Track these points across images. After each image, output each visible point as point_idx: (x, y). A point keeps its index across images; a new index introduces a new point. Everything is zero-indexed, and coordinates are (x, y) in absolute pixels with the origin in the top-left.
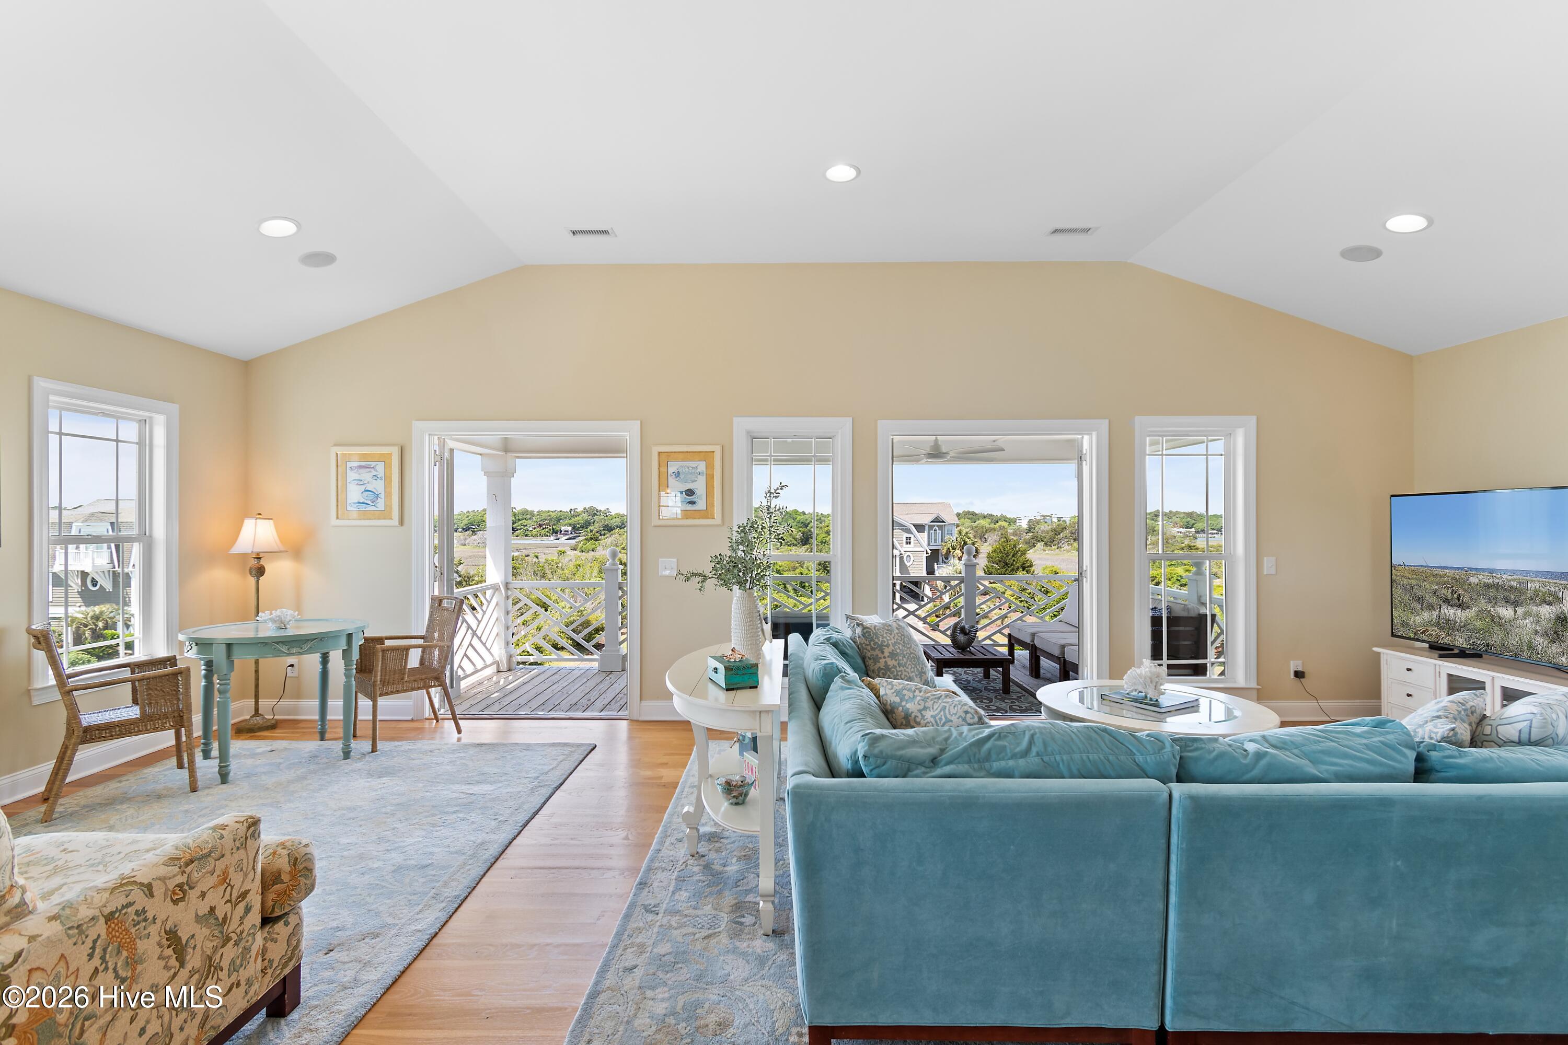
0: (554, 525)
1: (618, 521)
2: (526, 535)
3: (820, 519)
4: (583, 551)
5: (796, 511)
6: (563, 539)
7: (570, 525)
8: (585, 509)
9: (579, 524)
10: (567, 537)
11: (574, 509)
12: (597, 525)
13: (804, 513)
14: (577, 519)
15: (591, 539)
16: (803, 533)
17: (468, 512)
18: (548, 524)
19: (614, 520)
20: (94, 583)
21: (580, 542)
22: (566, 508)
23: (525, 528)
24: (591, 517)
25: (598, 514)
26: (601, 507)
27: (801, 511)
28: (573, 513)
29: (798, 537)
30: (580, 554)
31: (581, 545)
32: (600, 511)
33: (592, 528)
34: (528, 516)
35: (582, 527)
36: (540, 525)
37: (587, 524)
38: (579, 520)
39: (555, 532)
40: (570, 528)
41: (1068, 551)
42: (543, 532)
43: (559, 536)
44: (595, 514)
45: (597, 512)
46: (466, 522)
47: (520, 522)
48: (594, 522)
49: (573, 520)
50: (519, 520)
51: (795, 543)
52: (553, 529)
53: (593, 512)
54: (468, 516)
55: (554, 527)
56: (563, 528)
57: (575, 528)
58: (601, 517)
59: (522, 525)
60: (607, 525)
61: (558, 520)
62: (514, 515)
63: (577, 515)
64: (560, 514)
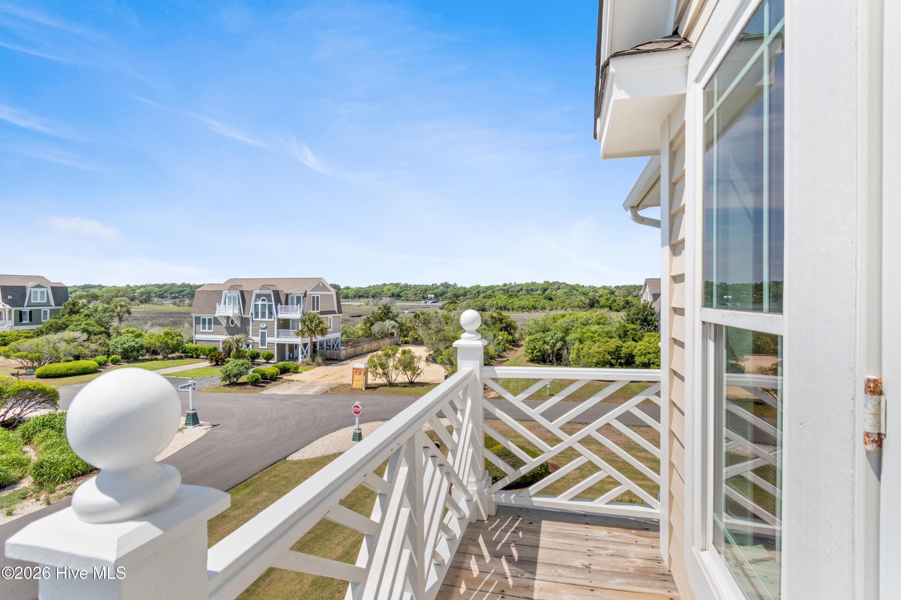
0: (424, 294)
1: (461, 292)
2: (408, 300)
3: (596, 290)
5: (578, 285)
6: (429, 303)
7: (433, 294)
8: (442, 284)
9: (438, 293)
10: (431, 301)
11: (435, 284)
12: (449, 294)
13: (583, 286)
14: (437, 290)
15: (452, 303)
16: (590, 300)
17: (374, 286)
18: (420, 293)
19: (460, 291)
20: (233, 323)
21: (446, 304)
22: (430, 284)
23: (407, 295)
24: (445, 289)
25: (450, 287)
26: (451, 283)
27: (581, 285)
28: (434, 287)
29: (586, 302)
31: (446, 306)
32: (451, 285)
33: (446, 295)
34: (409, 288)
35: (441, 295)
36: (416, 294)
37: (443, 294)
38: (438, 291)
39: (424, 298)
40: (433, 296)
42: (417, 298)
43: (427, 301)
44: (448, 287)
45: (449, 285)
46: (373, 292)
47: (404, 292)
48: (447, 292)
49: (435, 291)
50: (403, 291)
51: (585, 306)
52: (423, 296)
53: (446, 286)
54: (374, 289)
55: (424, 295)
56: (429, 296)
57: (436, 296)
58: (452, 289)
59: (405, 294)
60: (456, 294)
61: (426, 291)
62: (401, 287)
63: (438, 287)
64: (426, 287)
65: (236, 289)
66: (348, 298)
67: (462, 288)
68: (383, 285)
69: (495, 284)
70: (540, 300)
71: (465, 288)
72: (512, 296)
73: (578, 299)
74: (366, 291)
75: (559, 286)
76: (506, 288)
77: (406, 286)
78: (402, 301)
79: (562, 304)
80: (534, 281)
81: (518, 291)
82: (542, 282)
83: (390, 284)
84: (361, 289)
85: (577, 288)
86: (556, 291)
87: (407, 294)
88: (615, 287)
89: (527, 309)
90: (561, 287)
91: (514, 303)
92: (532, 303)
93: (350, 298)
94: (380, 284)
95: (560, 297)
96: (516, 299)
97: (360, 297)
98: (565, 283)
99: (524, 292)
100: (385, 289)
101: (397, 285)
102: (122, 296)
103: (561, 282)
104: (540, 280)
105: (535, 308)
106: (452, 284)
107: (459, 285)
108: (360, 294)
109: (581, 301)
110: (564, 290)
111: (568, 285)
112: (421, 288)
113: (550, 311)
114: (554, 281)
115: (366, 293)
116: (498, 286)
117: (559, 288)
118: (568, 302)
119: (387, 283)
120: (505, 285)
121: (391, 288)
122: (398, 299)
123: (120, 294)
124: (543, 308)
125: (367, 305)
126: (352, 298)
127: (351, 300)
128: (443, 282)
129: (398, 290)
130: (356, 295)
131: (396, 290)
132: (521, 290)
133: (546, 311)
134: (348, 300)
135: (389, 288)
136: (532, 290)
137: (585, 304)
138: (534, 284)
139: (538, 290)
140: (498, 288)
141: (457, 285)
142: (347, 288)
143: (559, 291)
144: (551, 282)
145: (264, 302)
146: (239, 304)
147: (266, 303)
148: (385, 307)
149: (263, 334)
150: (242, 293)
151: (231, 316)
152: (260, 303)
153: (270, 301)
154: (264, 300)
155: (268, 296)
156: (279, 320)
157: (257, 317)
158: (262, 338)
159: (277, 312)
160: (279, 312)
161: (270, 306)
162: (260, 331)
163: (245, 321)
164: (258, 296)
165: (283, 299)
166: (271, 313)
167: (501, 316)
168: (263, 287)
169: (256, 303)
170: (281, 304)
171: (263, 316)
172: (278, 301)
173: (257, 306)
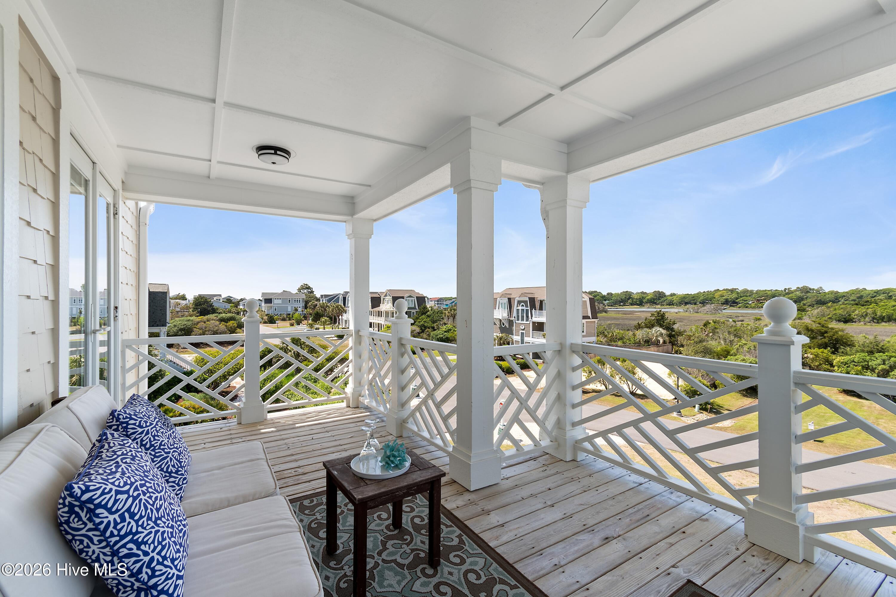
1: (832, 297)
2: (747, 307)
8: (798, 288)
11: (789, 289)
12: (809, 300)
17: (704, 292)
19: (828, 295)
22: (780, 288)
24: (804, 294)
28: (788, 291)
32: (813, 289)
33: (805, 302)
34: (749, 295)
36: (758, 300)
38: (795, 294)
44: (808, 292)
45: (810, 289)
46: (702, 298)
48: (806, 298)
50: (741, 297)
54: (704, 295)
58: (814, 294)
59: (743, 300)
60: (820, 299)
62: (738, 293)
63: (793, 292)
64: (774, 292)
65: (505, 297)
66: (673, 304)
67: (832, 292)
68: (715, 291)
71: (838, 293)
74: (693, 297)
77: (745, 291)
78: (739, 308)
83: (724, 290)
84: (688, 296)
87: (746, 301)
93: (675, 305)
94: (712, 290)
97: (686, 303)
100: (717, 295)
101: (732, 291)
106: (816, 288)
107: (827, 290)
108: (686, 300)
112: (766, 294)
115: (694, 300)
119: (721, 289)
121: (724, 294)
122: (733, 306)
125: (687, 311)
126: (677, 305)
127: (675, 307)
128: (801, 286)
129: (734, 296)
130: (682, 301)
131: (731, 296)
134: (673, 306)
135: (721, 294)
141: (823, 288)
142: (672, 295)
145: (523, 308)
146: (507, 309)
147: (524, 308)
148: (658, 313)
149: (522, 334)
150: (509, 299)
151: (501, 318)
152: (520, 308)
153: (527, 306)
154: (523, 306)
155: (525, 302)
156: (534, 323)
157: (518, 320)
158: (521, 337)
159: (532, 316)
160: (533, 316)
161: (527, 310)
162: (520, 331)
163: (511, 323)
164: (519, 302)
165: (537, 305)
166: (527, 317)
167: (827, 327)
168: (522, 295)
169: (518, 308)
170: (535, 310)
171: (523, 320)
172: (533, 306)
173: (518, 310)
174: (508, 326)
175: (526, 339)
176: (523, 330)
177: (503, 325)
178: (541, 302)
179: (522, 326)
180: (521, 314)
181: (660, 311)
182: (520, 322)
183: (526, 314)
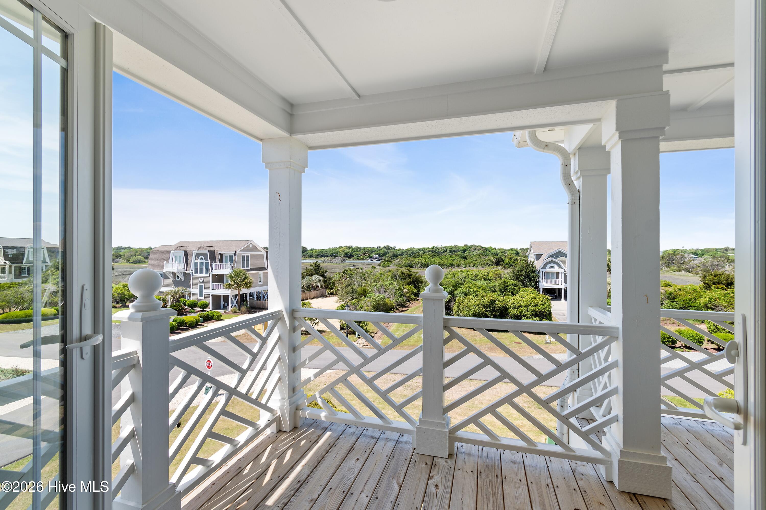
0: (370, 254)
1: (399, 252)
2: (358, 259)
3: (505, 252)
4: (383, 267)
5: (491, 248)
6: (374, 261)
7: (377, 254)
8: (384, 246)
9: (381, 254)
10: (376, 260)
11: (380, 247)
12: (390, 254)
13: (495, 249)
14: (381, 251)
15: (388, 261)
16: (497, 259)
17: (333, 248)
18: (367, 254)
19: (398, 251)
20: (178, 277)
21: (382, 262)
22: (376, 246)
24: (387, 250)
25: (391, 249)
26: (392, 245)
27: (493, 247)
28: (379, 249)
29: (493, 261)
30: (382, 268)
31: (382, 264)
32: (392, 247)
33: (387, 255)
34: (359, 250)
35: (383, 255)
36: (364, 254)
37: (385, 254)
39: (371, 257)
40: (377, 256)
41: (667, 271)
42: (365, 257)
43: (373, 259)
44: (389, 249)
45: (390, 248)
46: (331, 252)
47: (355, 253)
48: (388, 253)
49: (379, 252)
50: (355, 252)
51: (492, 264)
52: (370, 256)
53: (388, 248)
54: (332, 250)
56: (374, 256)
57: (380, 256)
58: (392, 250)
60: (395, 254)
61: (372, 251)
62: (353, 249)
63: (381, 249)
65: (181, 250)
67: (400, 250)
68: (339, 247)
69: (426, 246)
70: (456, 259)
71: (402, 250)
72: (435, 255)
73: (487, 258)
74: (326, 251)
75: (476, 248)
76: (434, 249)
77: (357, 248)
78: (354, 259)
79: (474, 262)
80: (456, 244)
81: (444, 252)
82: (463, 245)
83: (345, 247)
84: (323, 250)
85: (490, 250)
86: (473, 252)
87: (358, 254)
88: (520, 249)
89: (446, 266)
90: (477, 249)
91: (436, 261)
92: (450, 261)
93: (314, 257)
95: (473, 257)
96: (438, 258)
97: (322, 256)
98: (480, 246)
99: (448, 253)
100: (341, 250)
101: (350, 247)
102: (138, 255)
103: (477, 245)
104: (461, 244)
105: (452, 265)
107: (398, 248)
108: (322, 254)
109: (490, 260)
110: (479, 252)
111: (482, 248)
112: (369, 250)
113: (464, 267)
114: (472, 244)
116: (428, 248)
117: (475, 250)
118: (479, 260)
119: (343, 246)
120: (434, 247)
121: (345, 250)
122: (350, 258)
123: (137, 254)
124: (459, 266)
128: (386, 245)
129: (351, 251)
130: (319, 254)
131: (349, 251)
132: (446, 251)
133: (461, 267)
135: (343, 250)
136: (454, 251)
137: (492, 262)
138: (456, 246)
139: (459, 251)
140: (428, 250)
141: (396, 247)
142: (312, 250)
143: (475, 252)
144: (469, 245)
145: (202, 261)
146: (183, 262)
147: (204, 261)
148: (316, 264)
149: (201, 286)
150: (186, 252)
151: (175, 272)
152: (199, 261)
153: (206, 259)
154: (202, 259)
155: (205, 255)
156: (214, 275)
157: (196, 272)
158: (200, 290)
159: (212, 269)
160: (214, 269)
161: (207, 264)
162: (199, 284)
163: (188, 276)
164: (198, 255)
165: (218, 258)
166: (207, 269)
167: (411, 272)
168: (201, 248)
169: (196, 261)
170: (216, 262)
171: (201, 272)
172: (213, 259)
173: (196, 264)
174: (183, 279)
175: (205, 291)
176: (202, 282)
177: (178, 278)
178: (222, 255)
179: (201, 279)
180: (200, 266)
181: (317, 262)
182: (198, 274)
183: (206, 267)
